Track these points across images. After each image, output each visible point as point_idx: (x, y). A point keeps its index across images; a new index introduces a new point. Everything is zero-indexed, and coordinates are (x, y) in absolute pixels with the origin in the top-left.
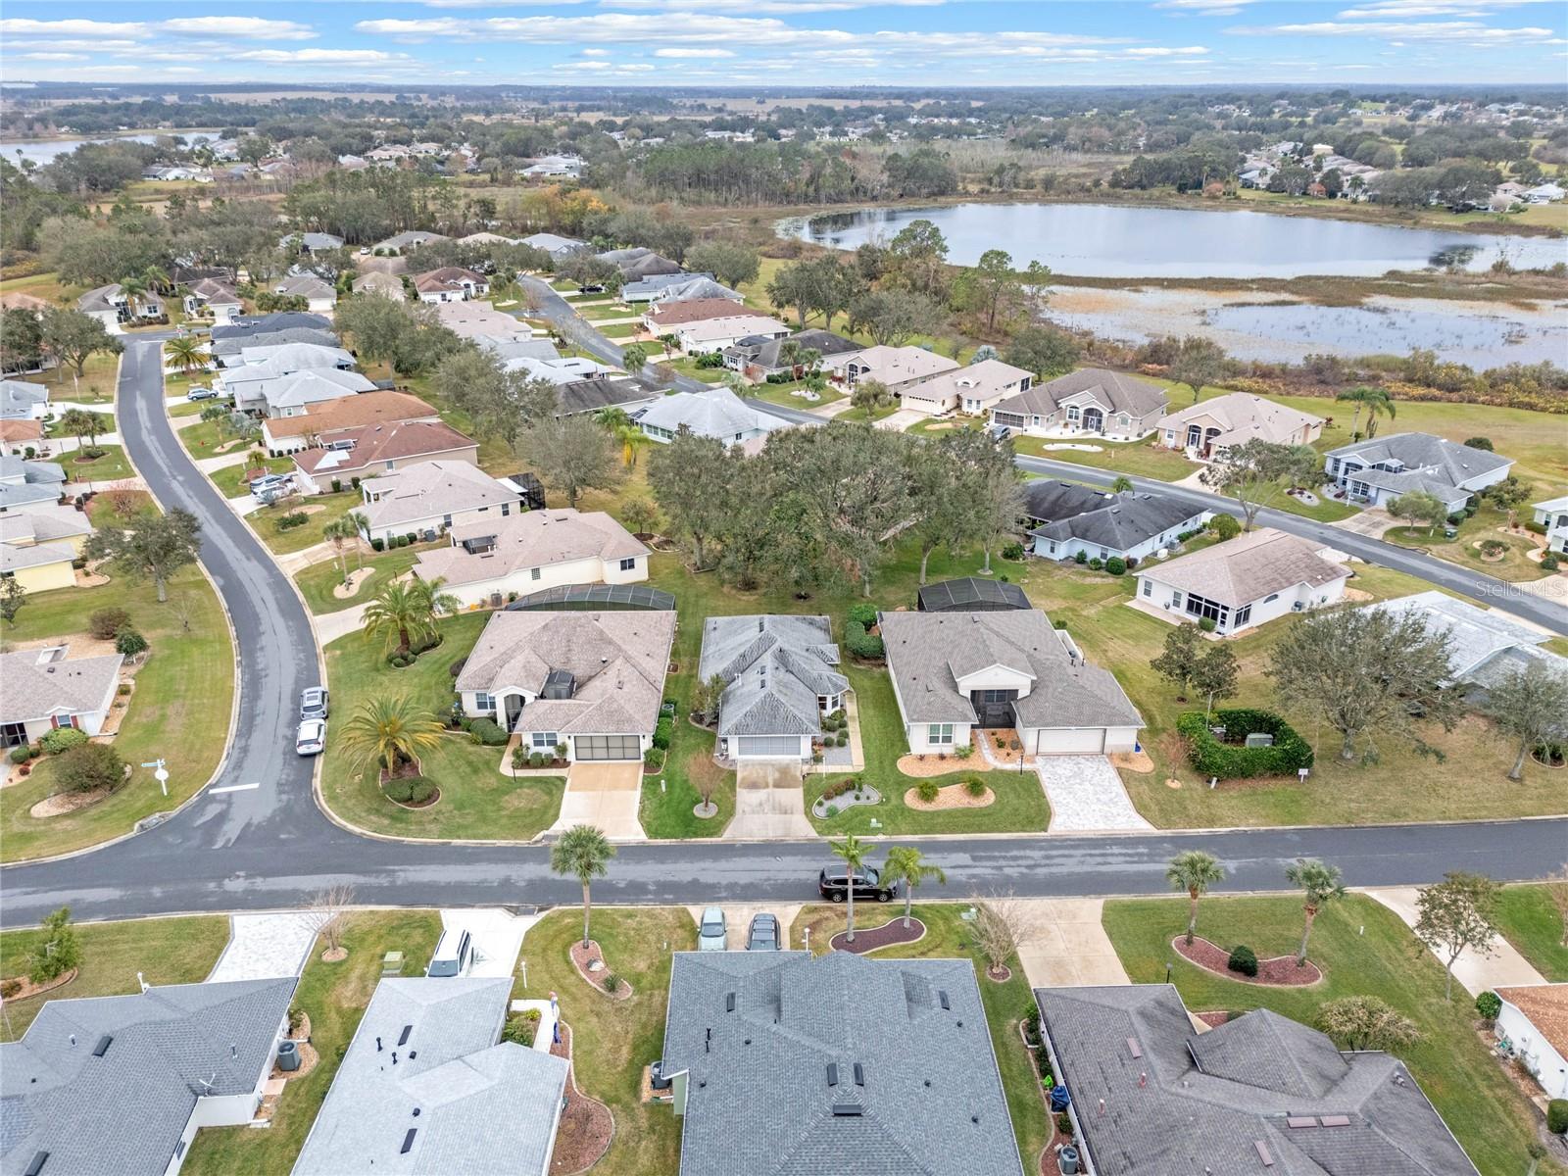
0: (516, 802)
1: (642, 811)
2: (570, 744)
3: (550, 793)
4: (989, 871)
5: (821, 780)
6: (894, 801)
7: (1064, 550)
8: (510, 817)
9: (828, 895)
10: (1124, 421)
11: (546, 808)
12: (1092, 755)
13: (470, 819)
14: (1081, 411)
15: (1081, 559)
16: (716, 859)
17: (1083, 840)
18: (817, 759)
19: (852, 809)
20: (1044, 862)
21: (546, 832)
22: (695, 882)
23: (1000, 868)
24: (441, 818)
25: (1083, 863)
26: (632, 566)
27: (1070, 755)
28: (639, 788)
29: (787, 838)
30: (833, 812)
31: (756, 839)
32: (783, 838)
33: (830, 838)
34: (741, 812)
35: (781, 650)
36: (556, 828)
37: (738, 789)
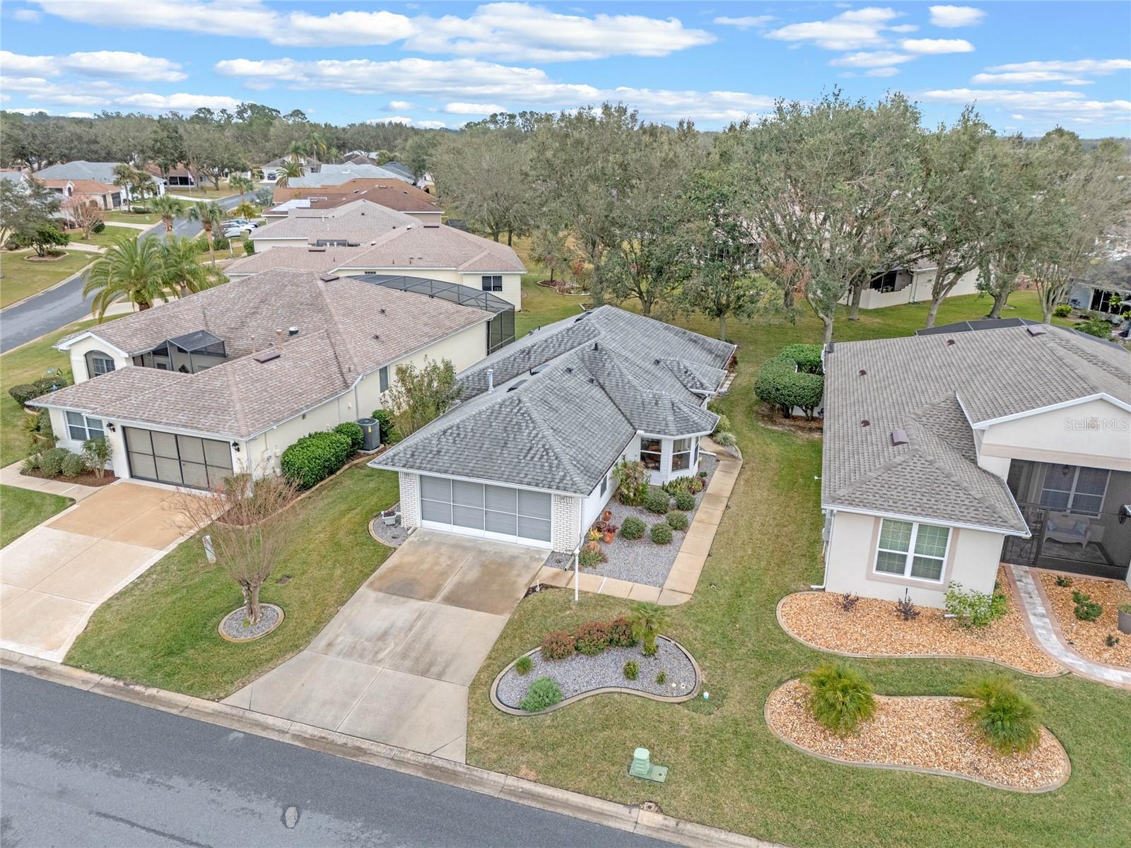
1: (120, 597)
2: (116, 439)
5: (566, 605)
18: (589, 559)
19: (601, 702)
26: (499, 287)
28: (173, 546)
29: (374, 748)
30: (543, 699)
31: (296, 728)
32: (365, 745)
33: (494, 782)
34: (323, 643)
35: (596, 348)
37: (363, 589)
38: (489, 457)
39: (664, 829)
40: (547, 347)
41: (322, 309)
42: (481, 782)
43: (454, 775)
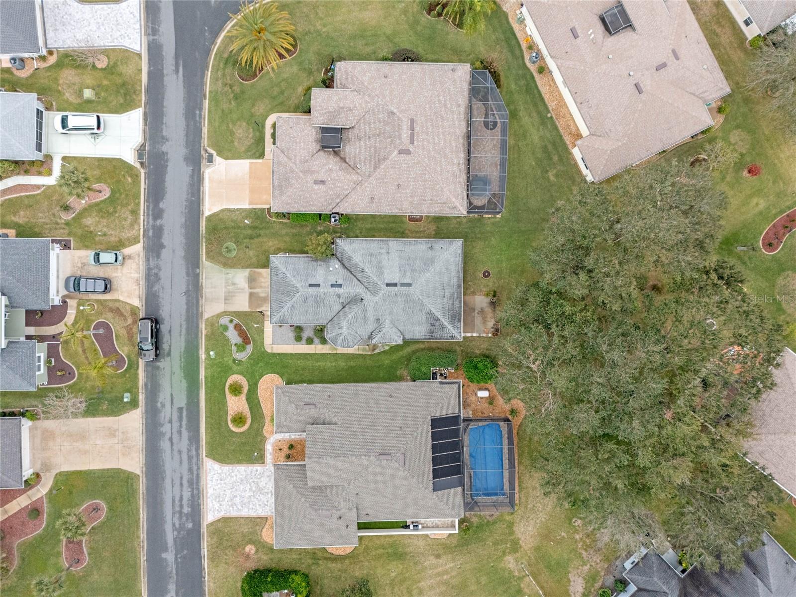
0: (241, 130)
1: (229, 210)
3: (247, 150)
4: (168, 416)
6: (235, 368)
8: (226, 130)
13: (226, 106)
17: (198, 475)
19: (228, 341)
20: (175, 450)
21: (215, 154)
24: (227, 88)
25: (174, 470)
28: (251, 207)
29: (204, 300)
30: (226, 328)
31: (204, 281)
32: (204, 298)
33: (203, 326)
34: (228, 272)
35: (362, 299)
36: (218, 159)
37: (248, 270)
39: (202, 359)
40: (367, 278)
42: (202, 323)
43: (202, 318)
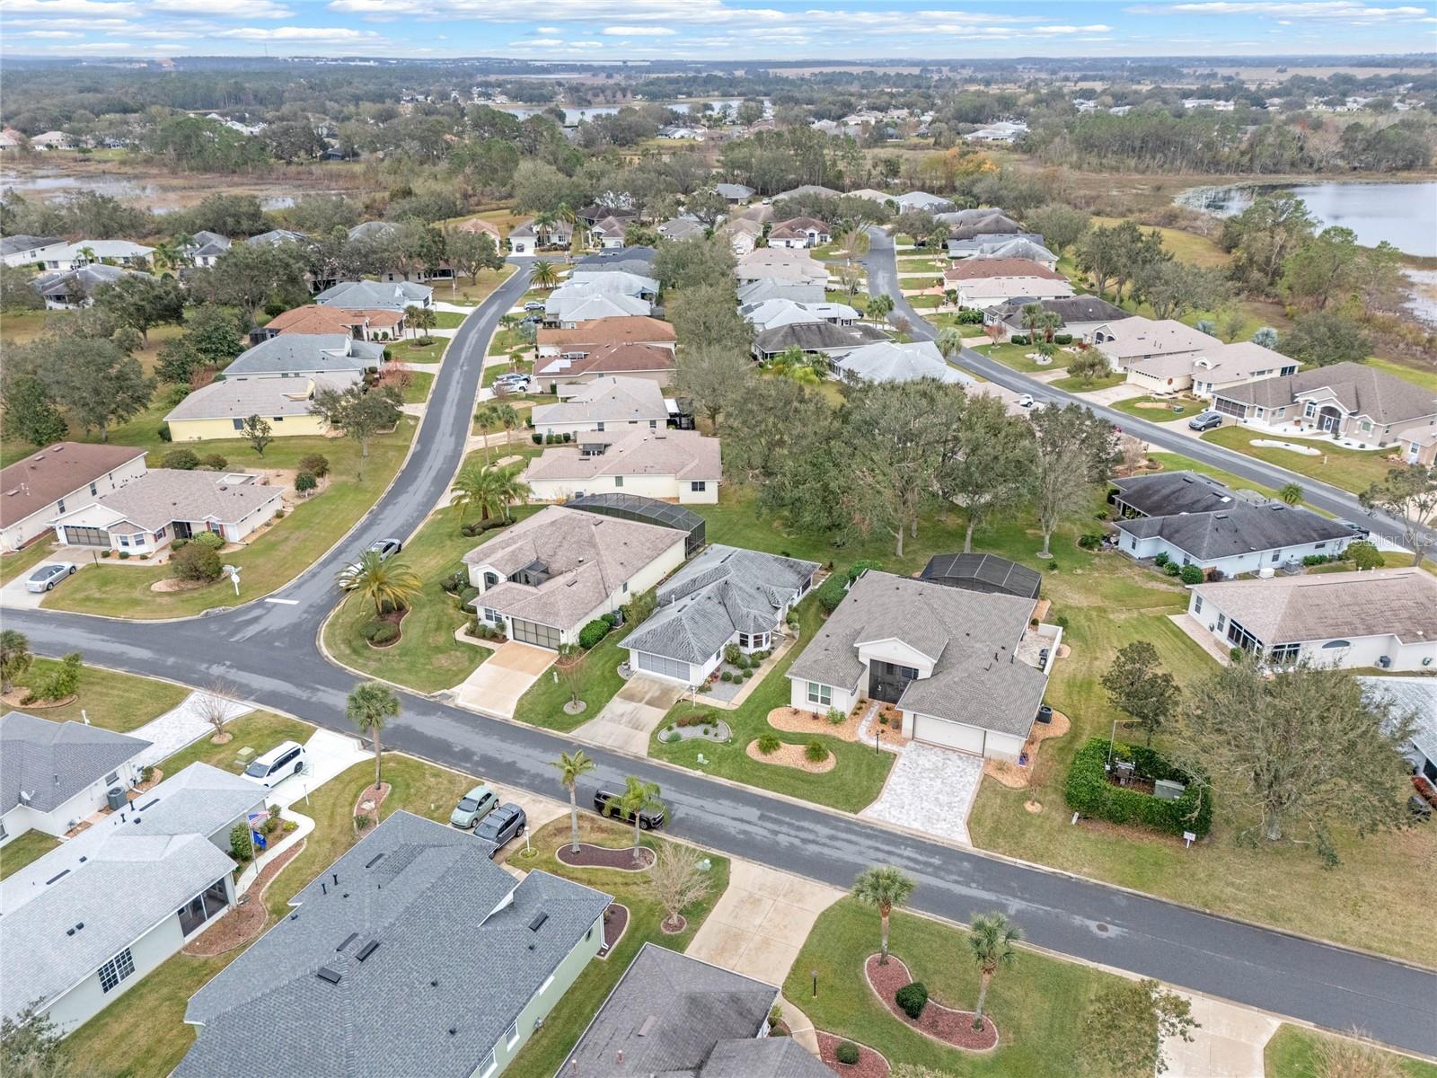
0: (443, 661)
1: (526, 694)
2: (509, 623)
3: (472, 661)
4: (765, 833)
5: (690, 708)
6: (737, 745)
7: (1146, 548)
8: (430, 672)
9: (599, 807)
10: (1366, 425)
11: (461, 671)
12: (970, 754)
13: (402, 665)
14: (1318, 408)
15: (1161, 561)
16: (545, 750)
17: (882, 831)
18: (704, 689)
19: (693, 741)
20: (828, 841)
21: (446, 691)
22: (512, 765)
23: (776, 833)
24: (384, 659)
25: (861, 853)
26: (702, 489)
27: (945, 748)
28: (540, 675)
29: (618, 750)
30: (675, 739)
31: (593, 743)
32: (615, 749)
33: (655, 762)
34: (601, 716)
35: (726, 583)
36: (455, 689)
37: (615, 697)
38: (665, 646)
39: (701, 775)
40: (704, 579)
41: (594, 546)
42: (651, 761)
43: (643, 759)
